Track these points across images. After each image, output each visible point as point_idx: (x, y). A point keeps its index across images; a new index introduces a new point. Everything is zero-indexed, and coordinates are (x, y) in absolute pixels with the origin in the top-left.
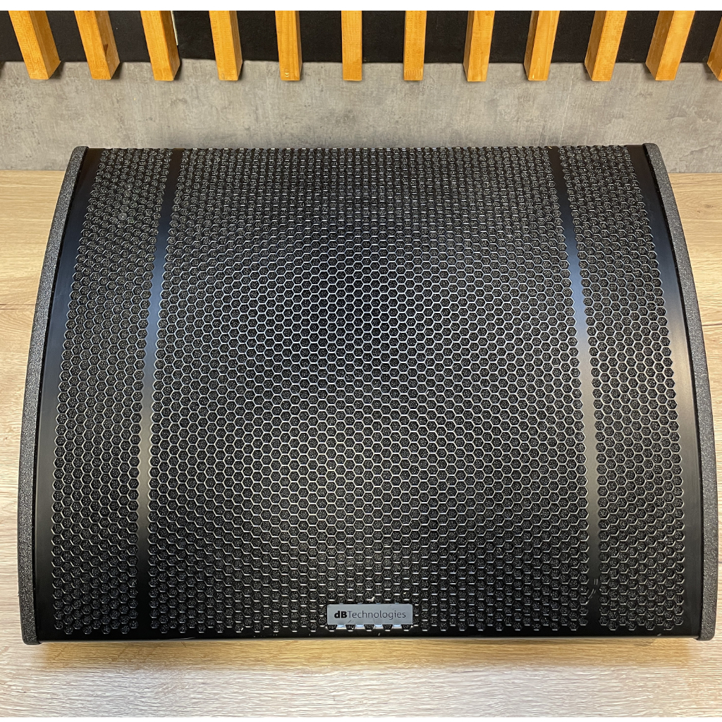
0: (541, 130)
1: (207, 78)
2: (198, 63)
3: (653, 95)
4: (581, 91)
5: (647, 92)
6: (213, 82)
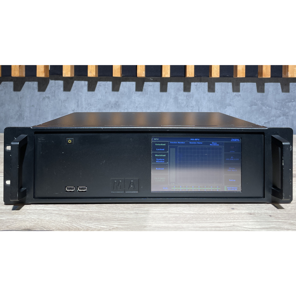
1: (60, 87)
2: (57, 81)
3: (241, 95)
4: (211, 94)
5: (238, 94)
6: (62, 89)
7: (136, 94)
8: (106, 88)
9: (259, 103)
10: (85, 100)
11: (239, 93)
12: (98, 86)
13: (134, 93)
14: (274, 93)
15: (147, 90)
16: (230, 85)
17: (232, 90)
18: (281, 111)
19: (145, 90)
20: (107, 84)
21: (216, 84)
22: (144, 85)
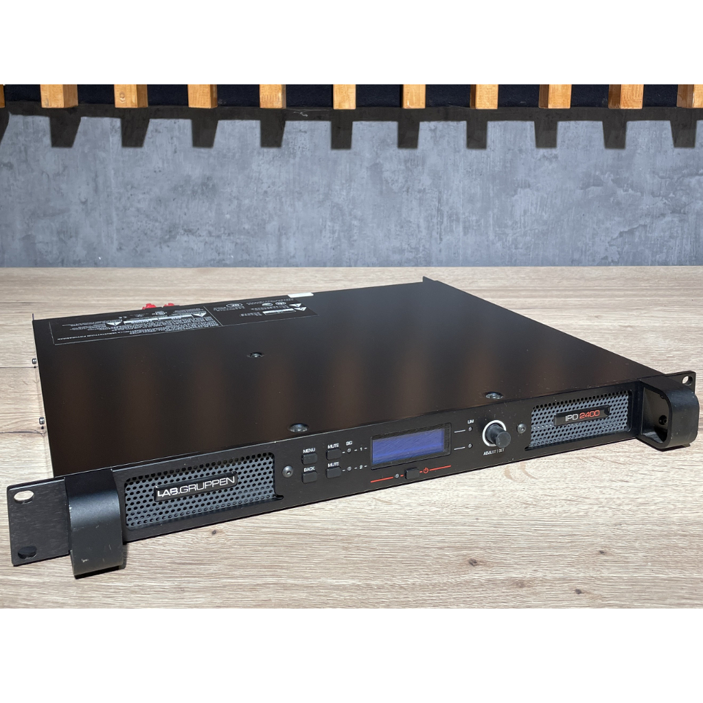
0: (437, 204)
1: (40, 135)
2: (30, 119)
3: (559, 159)
4: (475, 153)
5: (551, 154)
6: (47, 140)
7: (261, 157)
8: (175, 139)
9: (608, 178)
10: (115, 174)
11: (554, 151)
12: (152, 131)
13: (255, 153)
14: (652, 151)
15: (294, 145)
16: (529, 127)
17: (534, 143)
18: (666, 201)
19: (288, 144)
20: (176, 126)
21: (491, 125)
22: (286, 129)
